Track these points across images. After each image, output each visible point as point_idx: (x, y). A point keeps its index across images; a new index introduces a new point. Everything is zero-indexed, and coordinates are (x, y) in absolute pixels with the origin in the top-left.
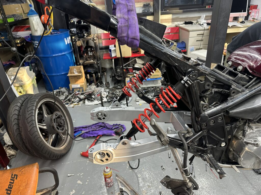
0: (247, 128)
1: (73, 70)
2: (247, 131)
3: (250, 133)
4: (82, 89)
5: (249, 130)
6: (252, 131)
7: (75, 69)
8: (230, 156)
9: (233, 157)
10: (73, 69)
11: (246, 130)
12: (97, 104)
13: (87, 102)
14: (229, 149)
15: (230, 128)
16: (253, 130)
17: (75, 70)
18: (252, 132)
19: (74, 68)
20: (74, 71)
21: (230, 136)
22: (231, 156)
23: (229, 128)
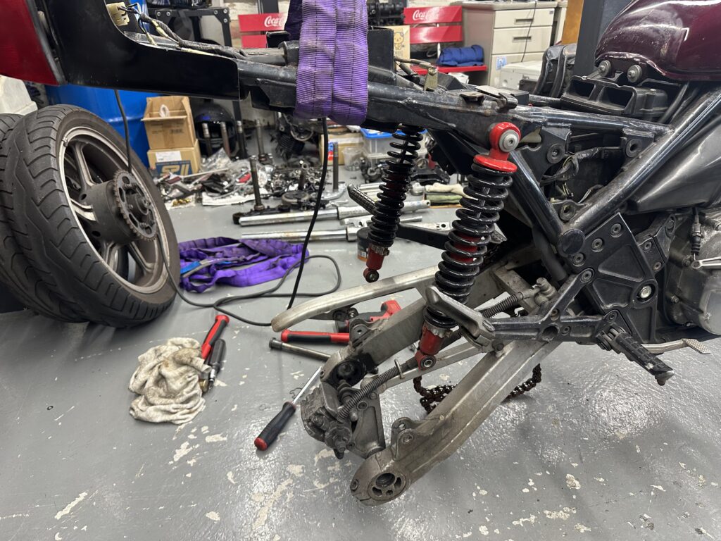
0: (699, 229)
1: (159, 111)
2: (702, 237)
3: (712, 241)
4: (188, 166)
5: (706, 233)
6: (715, 232)
7: (163, 106)
8: (675, 317)
9: (685, 316)
10: (159, 106)
11: (698, 234)
12: (241, 202)
13: (206, 198)
14: (666, 298)
15: (650, 243)
16: (717, 229)
17: (164, 109)
18: (716, 236)
19: (162, 102)
20: (162, 112)
21: (657, 266)
22: (677, 316)
23: (648, 245)
